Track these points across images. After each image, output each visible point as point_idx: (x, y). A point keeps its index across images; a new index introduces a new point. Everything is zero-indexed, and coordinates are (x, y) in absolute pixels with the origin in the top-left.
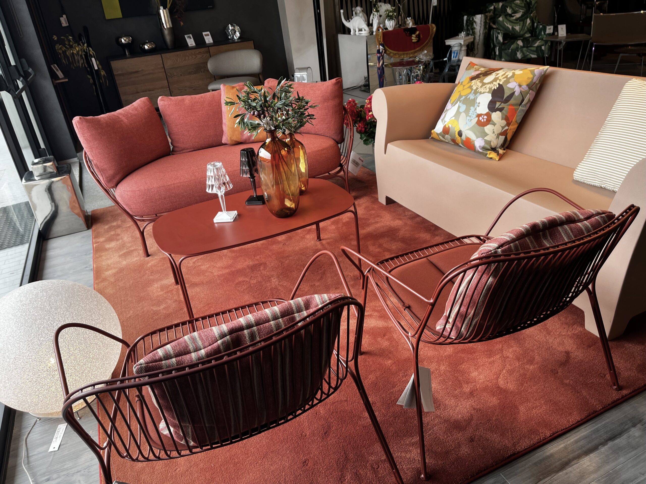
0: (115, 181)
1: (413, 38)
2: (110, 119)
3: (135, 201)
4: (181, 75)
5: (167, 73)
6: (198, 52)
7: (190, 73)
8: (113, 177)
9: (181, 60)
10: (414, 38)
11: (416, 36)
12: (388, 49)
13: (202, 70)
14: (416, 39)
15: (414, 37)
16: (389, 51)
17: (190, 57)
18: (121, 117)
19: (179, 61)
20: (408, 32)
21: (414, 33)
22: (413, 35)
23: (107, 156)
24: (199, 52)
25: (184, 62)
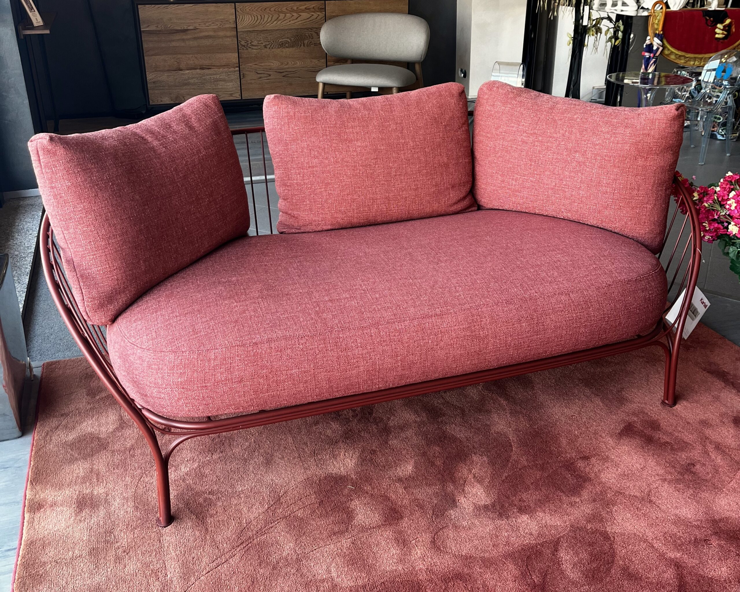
0: (112, 309)
1: (717, 30)
2: (125, 144)
3: (160, 381)
4: (265, 47)
5: (239, 39)
6: (303, 7)
7: (282, 45)
8: (110, 298)
9: (270, 19)
10: (719, 32)
11: (724, 26)
12: (669, 46)
13: (306, 42)
14: (723, 34)
15: (720, 29)
16: (669, 50)
17: (288, 15)
18: (150, 139)
19: (266, 19)
20: (710, 18)
21: (722, 23)
22: (719, 26)
23: (103, 243)
24: (306, 8)
25: (275, 22)
